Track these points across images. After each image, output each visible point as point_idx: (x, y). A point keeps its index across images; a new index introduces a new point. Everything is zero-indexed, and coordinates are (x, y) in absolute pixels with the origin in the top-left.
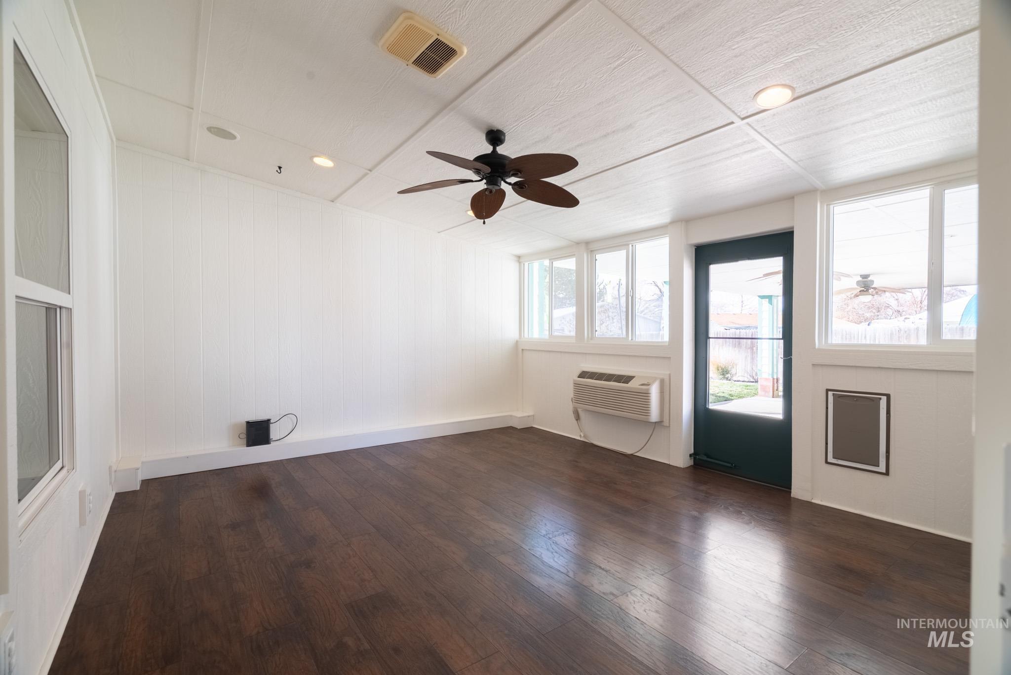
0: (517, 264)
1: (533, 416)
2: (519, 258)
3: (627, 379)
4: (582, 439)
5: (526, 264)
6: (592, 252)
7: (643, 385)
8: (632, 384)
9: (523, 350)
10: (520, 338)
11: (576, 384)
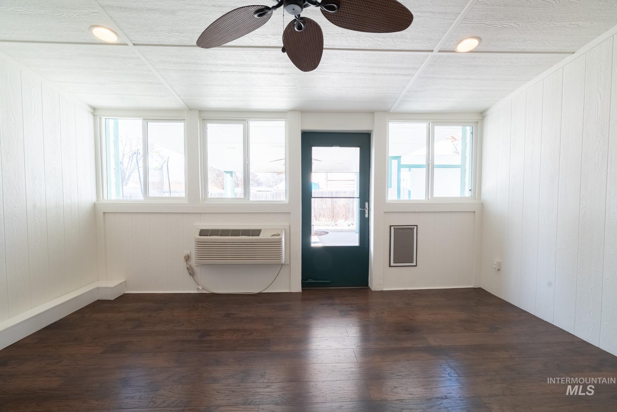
0: (91, 117)
1: (125, 282)
2: (94, 110)
3: (257, 232)
4: (200, 292)
5: (103, 118)
6: (204, 120)
7: (273, 236)
8: (262, 236)
9: (104, 213)
10: (97, 201)
11: (199, 242)
